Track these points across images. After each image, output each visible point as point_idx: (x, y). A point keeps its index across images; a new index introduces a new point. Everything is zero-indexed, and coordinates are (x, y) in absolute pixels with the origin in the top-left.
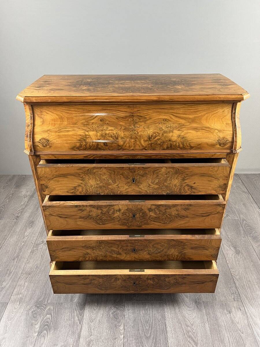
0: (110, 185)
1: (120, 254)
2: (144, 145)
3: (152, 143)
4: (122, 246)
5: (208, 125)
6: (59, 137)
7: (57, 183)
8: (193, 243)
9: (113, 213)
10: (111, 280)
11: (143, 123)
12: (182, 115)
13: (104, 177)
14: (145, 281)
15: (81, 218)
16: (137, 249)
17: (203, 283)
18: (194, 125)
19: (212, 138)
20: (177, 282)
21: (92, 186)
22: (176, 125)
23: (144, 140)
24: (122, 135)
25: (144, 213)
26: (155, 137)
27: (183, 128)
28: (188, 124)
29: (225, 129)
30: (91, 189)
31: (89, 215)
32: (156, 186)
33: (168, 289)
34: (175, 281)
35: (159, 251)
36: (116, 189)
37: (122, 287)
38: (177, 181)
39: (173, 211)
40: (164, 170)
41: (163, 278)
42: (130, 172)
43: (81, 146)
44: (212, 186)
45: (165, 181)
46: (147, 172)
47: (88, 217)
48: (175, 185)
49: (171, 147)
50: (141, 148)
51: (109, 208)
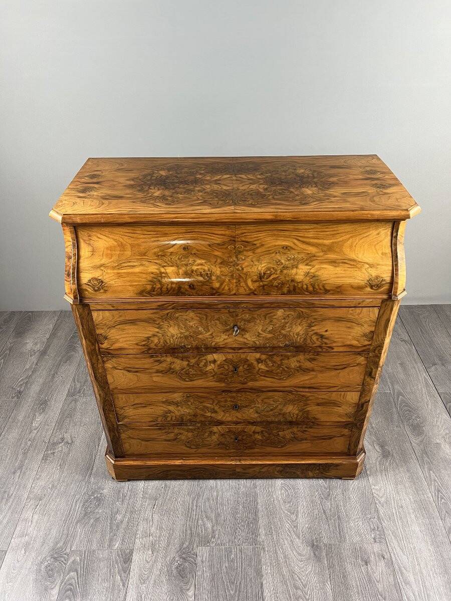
0: (201, 334)
1: (216, 412)
2: (251, 287)
3: (266, 285)
4: (219, 402)
5: (353, 256)
6: (119, 276)
7: (121, 332)
8: (320, 397)
9: (206, 365)
10: (203, 435)
11: (250, 253)
12: (312, 240)
13: (191, 324)
14: (251, 436)
15: (158, 372)
16: (240, 405)
17: (331, 438)
18: (332, 256)
19: (360, 277)
20: (295, 437)
21: (173, 336)
22: (303, 255)
23: (252, 281)
24: (218, 273)
25: (251, 366)
26: (270, 276)
27: (314, 260)
28: (321, 254)
29: (381, 263)
30: (172, 340)
31: (170, 368)
32: (270, 336)
33: (282, 447)
34: (292, 436)
35: (271, 408)
36: (210, 339)
37: (219, 444)
38: (300, 328)
39: (293, 363)
40: (280, 312)
41: (275, 431)
42: (230, 315)
43: (153, 289)
44: (352, 334)
45: (283, 327)
46: (256, 316)
47: (169, 371)
48: (298, 334)
49: (294, 289)
50: (248, 292)
51: (199, 359)
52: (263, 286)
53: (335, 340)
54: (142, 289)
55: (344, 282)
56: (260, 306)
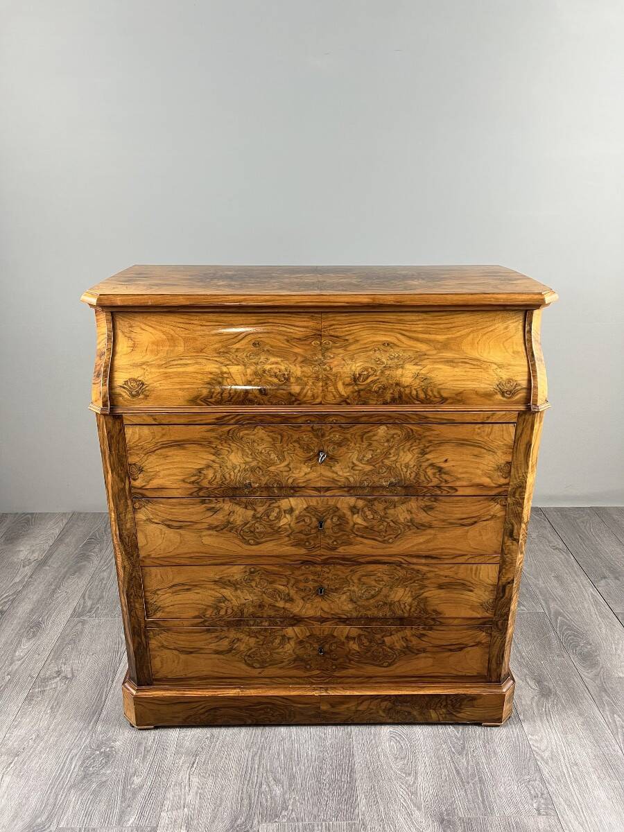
0: (273, 464)
1: (291, 599)
2: (343, 393)
3: (362, 390)
4: (297, 581)
5: (475, 354)
6: (167, 376)
7: (162, 461)
8: (442, 573)
9: (278, 518)
10: (272, 643)
11: (340, 351)
12: (421, 336)
13: (260, 448)
14: (343, 644)
15: (211, 528)
16: (326, 587)
17: (461, 649)
18: (448, 355)
19: (485, 381)
20: (407, 647)
21: (234, 468)
22: (410, 354)
23: (343, 384)
24: (299, 373)
25: (342, 518)
26: (367, 378)
27: (424, 359)
28: (435, 352)
29: (513, 363)
30: (232, 473)
31: (229, 522)
32: (368, 468)
33: (390, 665)
34: (405, 645)
35: (373, 592)
36: (285, 474)
38: (410, 456)
39: (401, 513)
40: (382, 430)
41: (379, 636)
42: (314, 435)
43: (211, 395)
44: (481, 466)
45: (386, 455)
46: (348, 436)
47: (226, 527)
48: (407, 466)
49: (400, 397)
50: (339, 400)
51: (269, 506)
52: (359, 391)
53: (459, 476)
54: (195, 394)
55: (465, 386)
56: (355, 420)
